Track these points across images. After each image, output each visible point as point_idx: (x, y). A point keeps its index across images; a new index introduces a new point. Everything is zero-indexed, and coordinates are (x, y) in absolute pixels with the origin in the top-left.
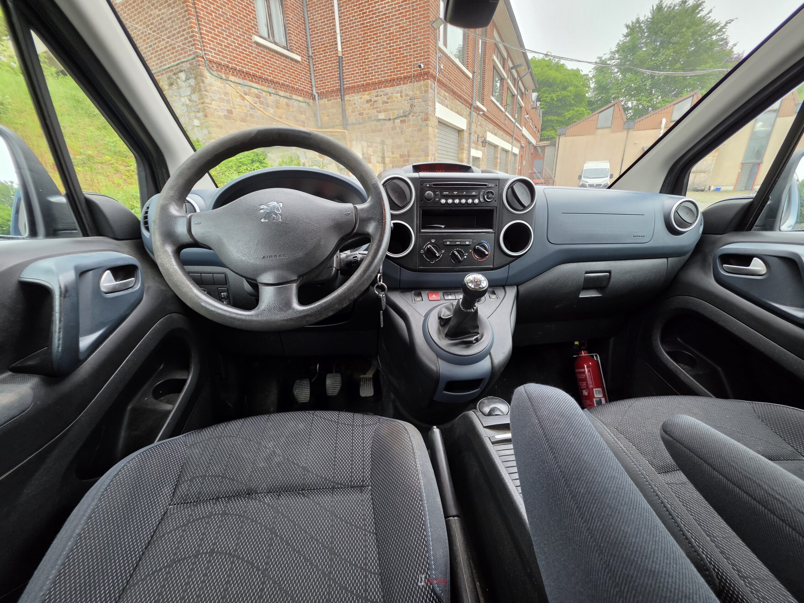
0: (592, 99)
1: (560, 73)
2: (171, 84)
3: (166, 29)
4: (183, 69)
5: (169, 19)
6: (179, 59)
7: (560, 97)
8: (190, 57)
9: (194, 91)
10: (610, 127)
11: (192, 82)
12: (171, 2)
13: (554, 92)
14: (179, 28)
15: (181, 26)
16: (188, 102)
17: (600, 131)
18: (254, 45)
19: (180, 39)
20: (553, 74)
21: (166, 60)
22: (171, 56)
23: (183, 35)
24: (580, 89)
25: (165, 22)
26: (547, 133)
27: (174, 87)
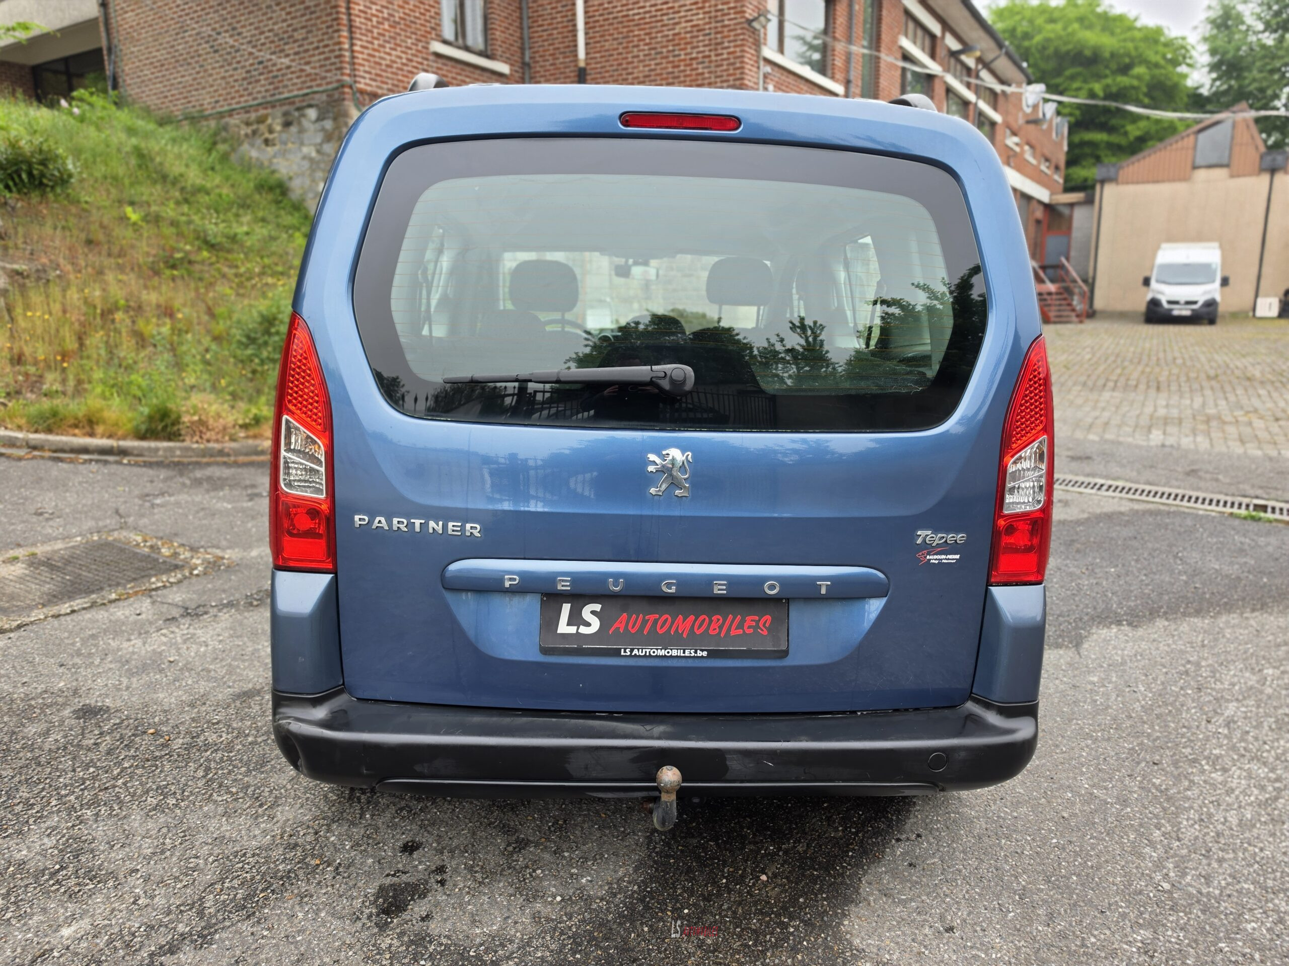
0: (1205, 91)
1: (1112, 34)
2: (287, 124)
3: (295, 41)
4: (313, 102)
5: (303, 28)
6: (310, 87)
7: (1114, 89)
8: (330, 87)
9: (328, 138)
10: (1227, 166)
11: (328, 124)
12: (312, 4)
13: (1099, 77)
14: (319, 41)
15: (322, 40)
16: (314, 154)
17: (1201, 174)
18: (432, 58)
19: (316, 58)
20: (1092, 38)
21: (286, 86)
22: (295, 81)
23: (323, 53)
24: (1163, 71)
25: (295, 30)
26: (1081, 173)
27: (293, 129)
